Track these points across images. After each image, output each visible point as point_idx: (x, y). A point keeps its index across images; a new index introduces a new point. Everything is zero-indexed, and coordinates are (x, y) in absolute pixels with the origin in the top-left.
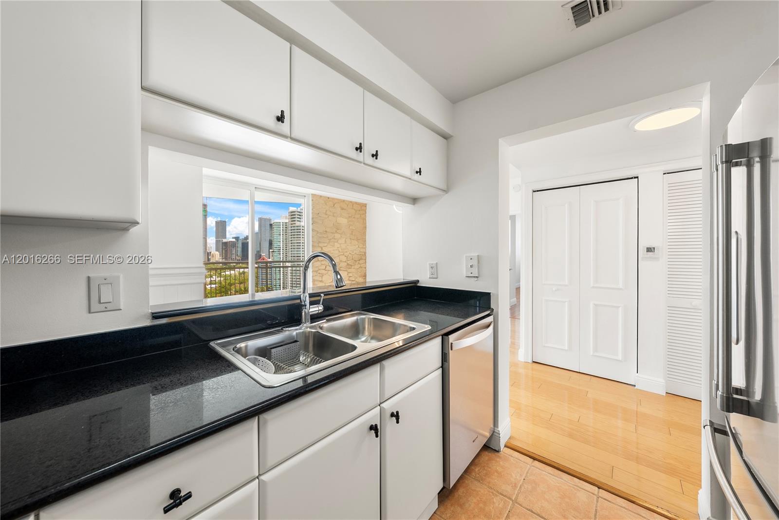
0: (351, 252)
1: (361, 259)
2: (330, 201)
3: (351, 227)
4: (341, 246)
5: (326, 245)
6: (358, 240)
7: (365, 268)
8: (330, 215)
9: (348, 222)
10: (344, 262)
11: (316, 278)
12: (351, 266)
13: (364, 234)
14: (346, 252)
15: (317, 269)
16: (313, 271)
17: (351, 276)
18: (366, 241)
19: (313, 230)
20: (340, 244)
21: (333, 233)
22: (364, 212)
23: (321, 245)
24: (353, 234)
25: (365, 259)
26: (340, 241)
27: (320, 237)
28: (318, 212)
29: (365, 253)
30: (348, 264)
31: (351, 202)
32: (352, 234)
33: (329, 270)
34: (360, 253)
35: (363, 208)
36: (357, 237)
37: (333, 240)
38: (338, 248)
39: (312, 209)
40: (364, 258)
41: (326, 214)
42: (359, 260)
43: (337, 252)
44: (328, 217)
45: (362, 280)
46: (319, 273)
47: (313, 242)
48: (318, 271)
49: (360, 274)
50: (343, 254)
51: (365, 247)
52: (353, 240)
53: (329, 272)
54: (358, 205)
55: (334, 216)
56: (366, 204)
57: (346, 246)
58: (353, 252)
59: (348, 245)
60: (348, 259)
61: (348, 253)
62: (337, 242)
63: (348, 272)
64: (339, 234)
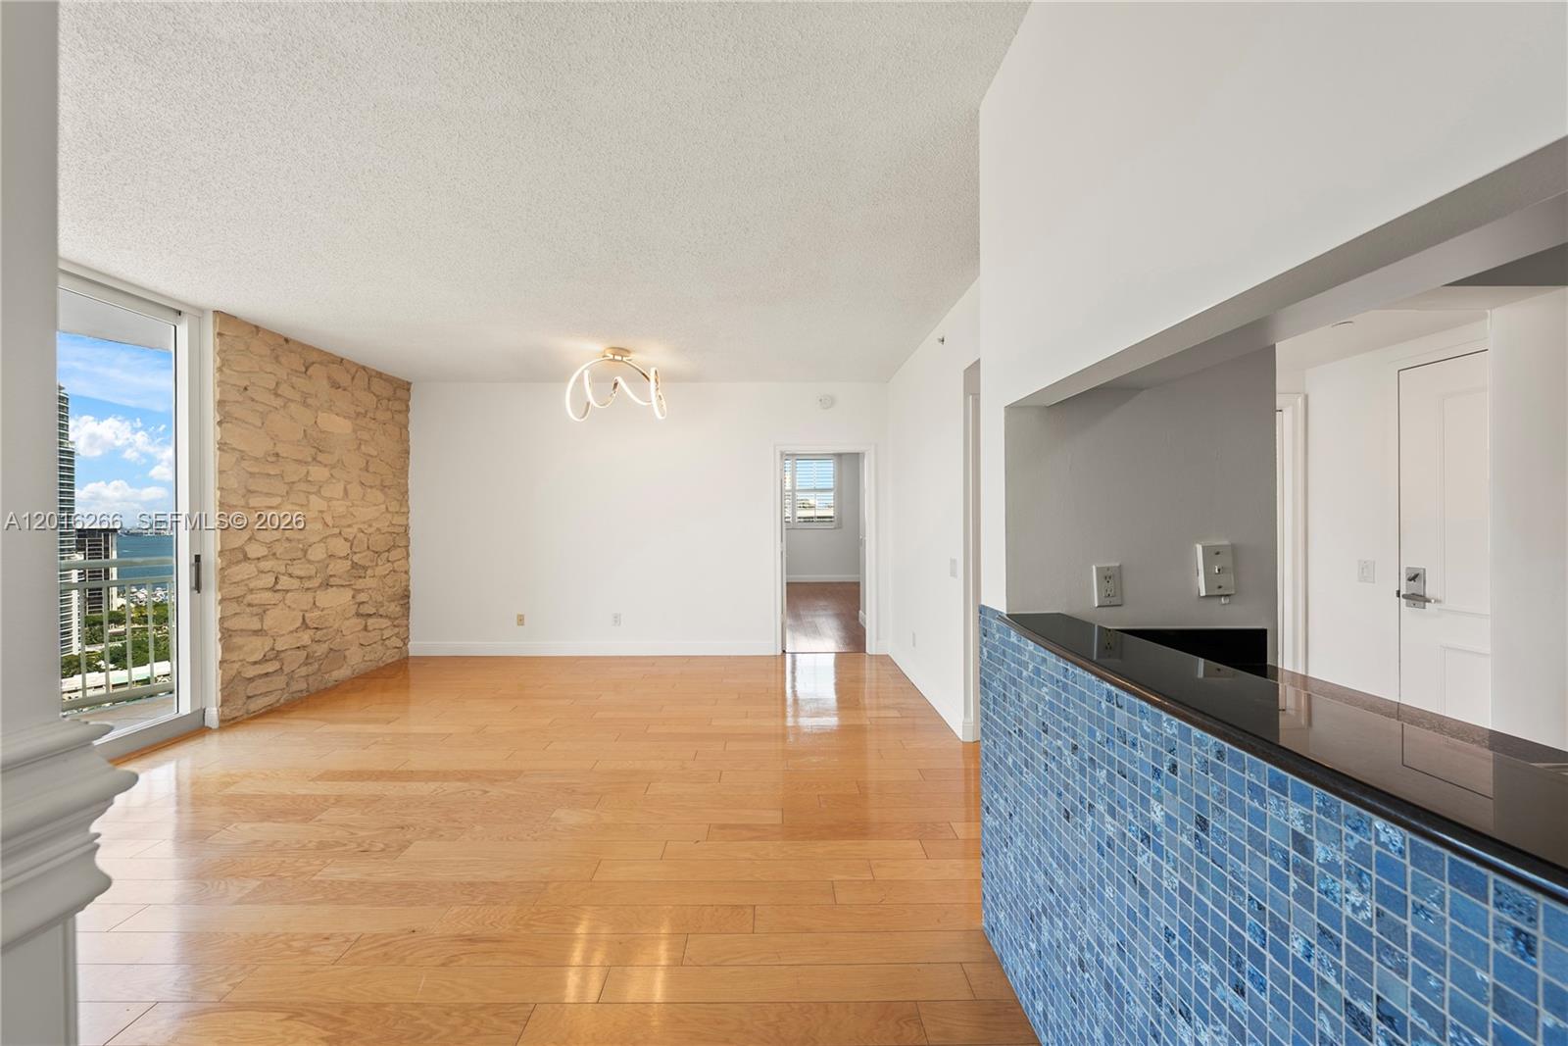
0: (362, 526)
1: (395, 547)
2: (291, 352)
3: (363, 447)
4: (329, 506)
5: (276, 501)
6: (383, 488)
7: (406, 572)
8: (292, 401)
9: (355, 431)
10: (340, 558)
11: (234, 624)
12: (365, 568)
13: (404, 471)
14: (349, 526)
15: (238, 591)
16: (221, 602)
17: (363, 602)
18: (407, 492)
19: (222, 446)
20: (330, 499)
21: (299, 462)
22: (404, 408)
23: (254, 502)
24: (371, 469)
25: (407, 547)
26: (326, 493)
27: (252, 475)
28: (246, 383)
29: (406, 527)
30: (354, 565)
31: (364, 368)
32: (367, 471)
33: (287, 591)
34: (390, 529)
35: (400, 393)
36: (382, 481)
37: (303, 486)
38: (321, 512)
39: (220, 370)
40: (403, 543)
41: (277, 395)
42: (388, 551)
43: (319, 526)
44: (285, 406)
45: (398, 609)
46: (249, 605)
47: (221, 489)
48: (244, 596)
49: (390, 592)
50: (340, 533)
51: (404, 510)
52: (371, 487)
53: (289, 594)
54: (385, 380)
55: (305, 404)
56: (409, 384)
57: (347, 507)
58: (370, 526)
59: (353, 505)
60: (354, 549)
61: (354, 530)
62: (318, 493)
63: (355, 590)
64: (326, 466)
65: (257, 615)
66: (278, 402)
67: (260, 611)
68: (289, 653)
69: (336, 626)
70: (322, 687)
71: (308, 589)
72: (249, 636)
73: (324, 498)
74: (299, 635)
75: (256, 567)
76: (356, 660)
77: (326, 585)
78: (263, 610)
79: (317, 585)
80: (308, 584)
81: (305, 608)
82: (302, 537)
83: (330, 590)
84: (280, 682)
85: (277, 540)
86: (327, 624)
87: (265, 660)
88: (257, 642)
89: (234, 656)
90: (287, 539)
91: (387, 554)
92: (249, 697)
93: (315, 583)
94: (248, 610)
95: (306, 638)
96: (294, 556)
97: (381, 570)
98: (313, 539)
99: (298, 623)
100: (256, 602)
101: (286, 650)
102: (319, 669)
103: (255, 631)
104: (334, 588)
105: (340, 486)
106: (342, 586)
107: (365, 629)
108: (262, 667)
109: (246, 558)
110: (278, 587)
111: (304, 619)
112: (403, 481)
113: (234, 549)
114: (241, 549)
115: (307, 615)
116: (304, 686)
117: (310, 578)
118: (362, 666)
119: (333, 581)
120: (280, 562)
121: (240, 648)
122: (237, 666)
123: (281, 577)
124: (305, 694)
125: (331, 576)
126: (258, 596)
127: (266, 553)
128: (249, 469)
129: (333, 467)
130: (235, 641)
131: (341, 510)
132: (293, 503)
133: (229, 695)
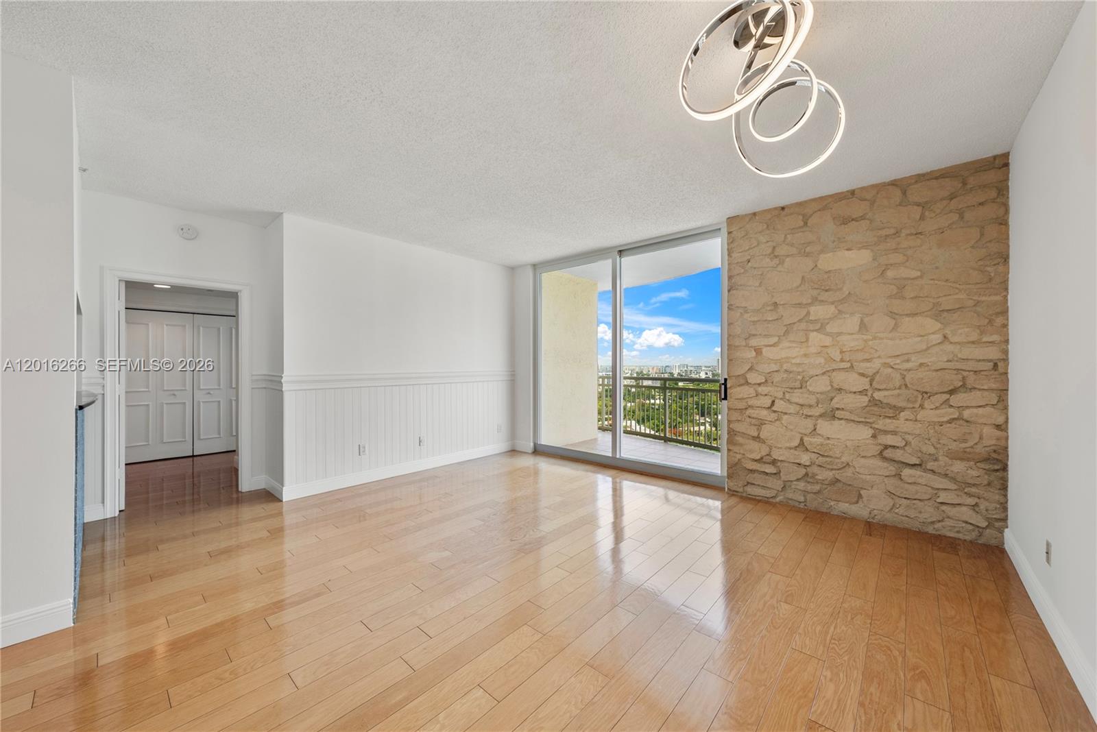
2: (789, 215)
3: (891, 272)
4: (836, 342)
8: (791, 256)
9: (875, 259)
10: (853, 393)
11: (737, 427)
12: (899, 409)
14: (868, 360)
16: (728, 410)
17: (894, 447)
20: (838, 335)
21: (798, 305)
24: (910, 295)
26: (833, 329)
27: (753, 322)
29: (1001, 363)
30: (877, 403)
32: (902, 297)
33: (785, 414)
36: (938, 304)
37: (803, 326)
38: (825, 347)
39: (729, 256)
40: (993, 385)
41: (774, 257)
43: (821, 360)
44: (783, 263)
46: (749, 417)
47: (730, 336)
48: (746, 409)
50: (853, 368)
57: (866, 341)
58: (908, 361)
59: (875, 338)
60: (875, 385)
61: (877, 364)
62: (821, 329)
63: (874, 428)
64: (833, 303)
65: (756, 425)
66: (776, 261)
67: (757, 423)
68: (786, 464)
69: (844, 459)
70: (825, 510)
71: (807, 416)
72: (749, 439)
73: (828, 334)
74: (796, 453)
75: (754, 389)
76: (875, 504)
77: (831, 415)
78: (760, 424)
79: (818, 414)
80: (806, 411)
81: (803, 431)
82: (800, 370)
83: (836, 422)
84: (776, 484)
85: (776, 371)
86: (831, 453)
87: (760, 461)
88: (755, 445)
89: (736, 449)
90: (786, 371)
91: (946, 396)
92: (748, 483)
93: (816, 411)
94: (748, 420)
95: (805, 458)
96: (792, 385)
97: (928, 414)
98: (812, 372)
99: (796, 442)
100: (753, 416)
101: (782, 461)
102: (819, 492)
103: (753, 437)
104: (842, 422)
105: (856, 320)
106: (853, 421)
107: (898, 476)
108: (759, 465)
109: (747, 383)
110: (774, 408)
111: (802, 440)
112: (998, 298)
113: (739, 376)
114: (744, 376)
115: (806, 439)
116: (802, 499)
117: (810, 406)
118: (888, 516)
119: (838, 414)
120: (779, 389)
121: (741, 445)
122: (739, 456)
123: (777, 401)
124: (802, 506)
125: (838, 409)
126: (757, 412)
127: (764, 381)
128: (753, 319)
129: (842, 301)
130: (737, 438)
131: (852, 344)
132: (790, 341)
133: (733, 473)
